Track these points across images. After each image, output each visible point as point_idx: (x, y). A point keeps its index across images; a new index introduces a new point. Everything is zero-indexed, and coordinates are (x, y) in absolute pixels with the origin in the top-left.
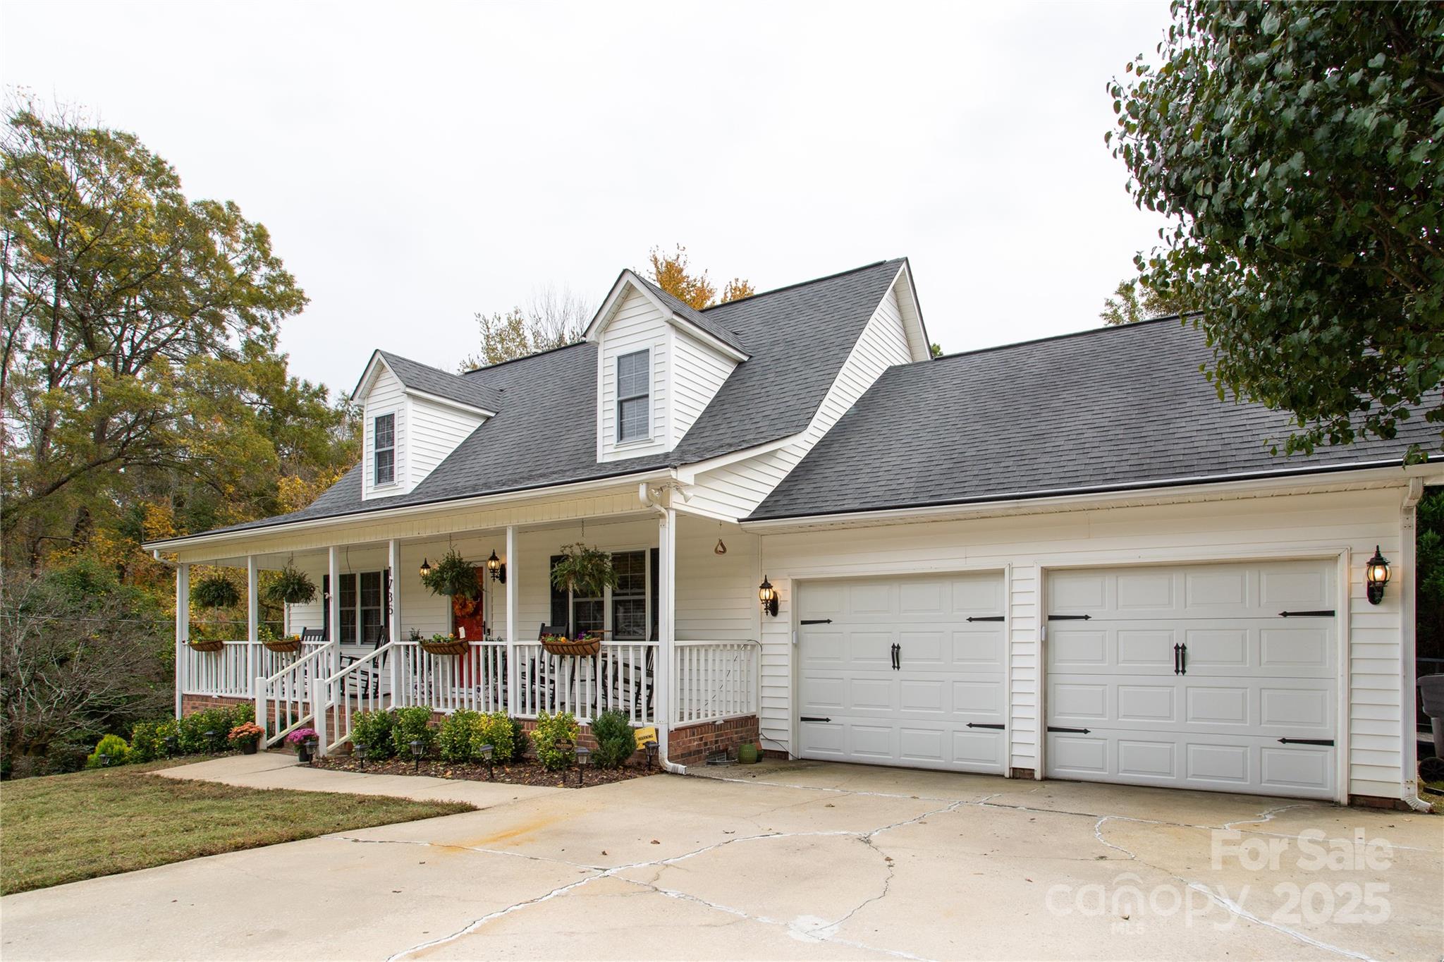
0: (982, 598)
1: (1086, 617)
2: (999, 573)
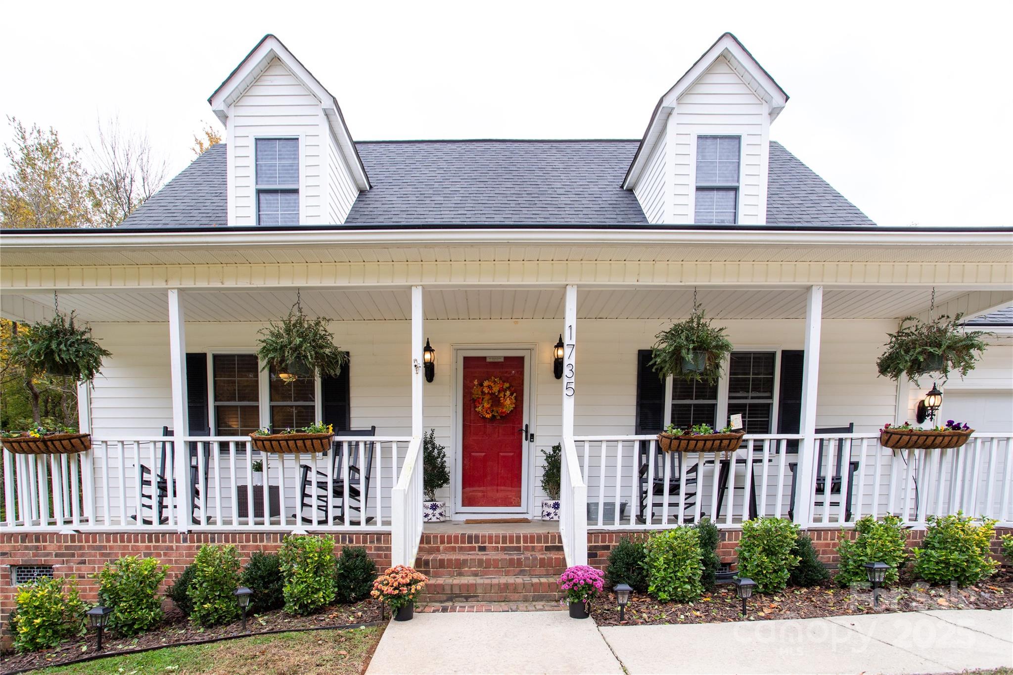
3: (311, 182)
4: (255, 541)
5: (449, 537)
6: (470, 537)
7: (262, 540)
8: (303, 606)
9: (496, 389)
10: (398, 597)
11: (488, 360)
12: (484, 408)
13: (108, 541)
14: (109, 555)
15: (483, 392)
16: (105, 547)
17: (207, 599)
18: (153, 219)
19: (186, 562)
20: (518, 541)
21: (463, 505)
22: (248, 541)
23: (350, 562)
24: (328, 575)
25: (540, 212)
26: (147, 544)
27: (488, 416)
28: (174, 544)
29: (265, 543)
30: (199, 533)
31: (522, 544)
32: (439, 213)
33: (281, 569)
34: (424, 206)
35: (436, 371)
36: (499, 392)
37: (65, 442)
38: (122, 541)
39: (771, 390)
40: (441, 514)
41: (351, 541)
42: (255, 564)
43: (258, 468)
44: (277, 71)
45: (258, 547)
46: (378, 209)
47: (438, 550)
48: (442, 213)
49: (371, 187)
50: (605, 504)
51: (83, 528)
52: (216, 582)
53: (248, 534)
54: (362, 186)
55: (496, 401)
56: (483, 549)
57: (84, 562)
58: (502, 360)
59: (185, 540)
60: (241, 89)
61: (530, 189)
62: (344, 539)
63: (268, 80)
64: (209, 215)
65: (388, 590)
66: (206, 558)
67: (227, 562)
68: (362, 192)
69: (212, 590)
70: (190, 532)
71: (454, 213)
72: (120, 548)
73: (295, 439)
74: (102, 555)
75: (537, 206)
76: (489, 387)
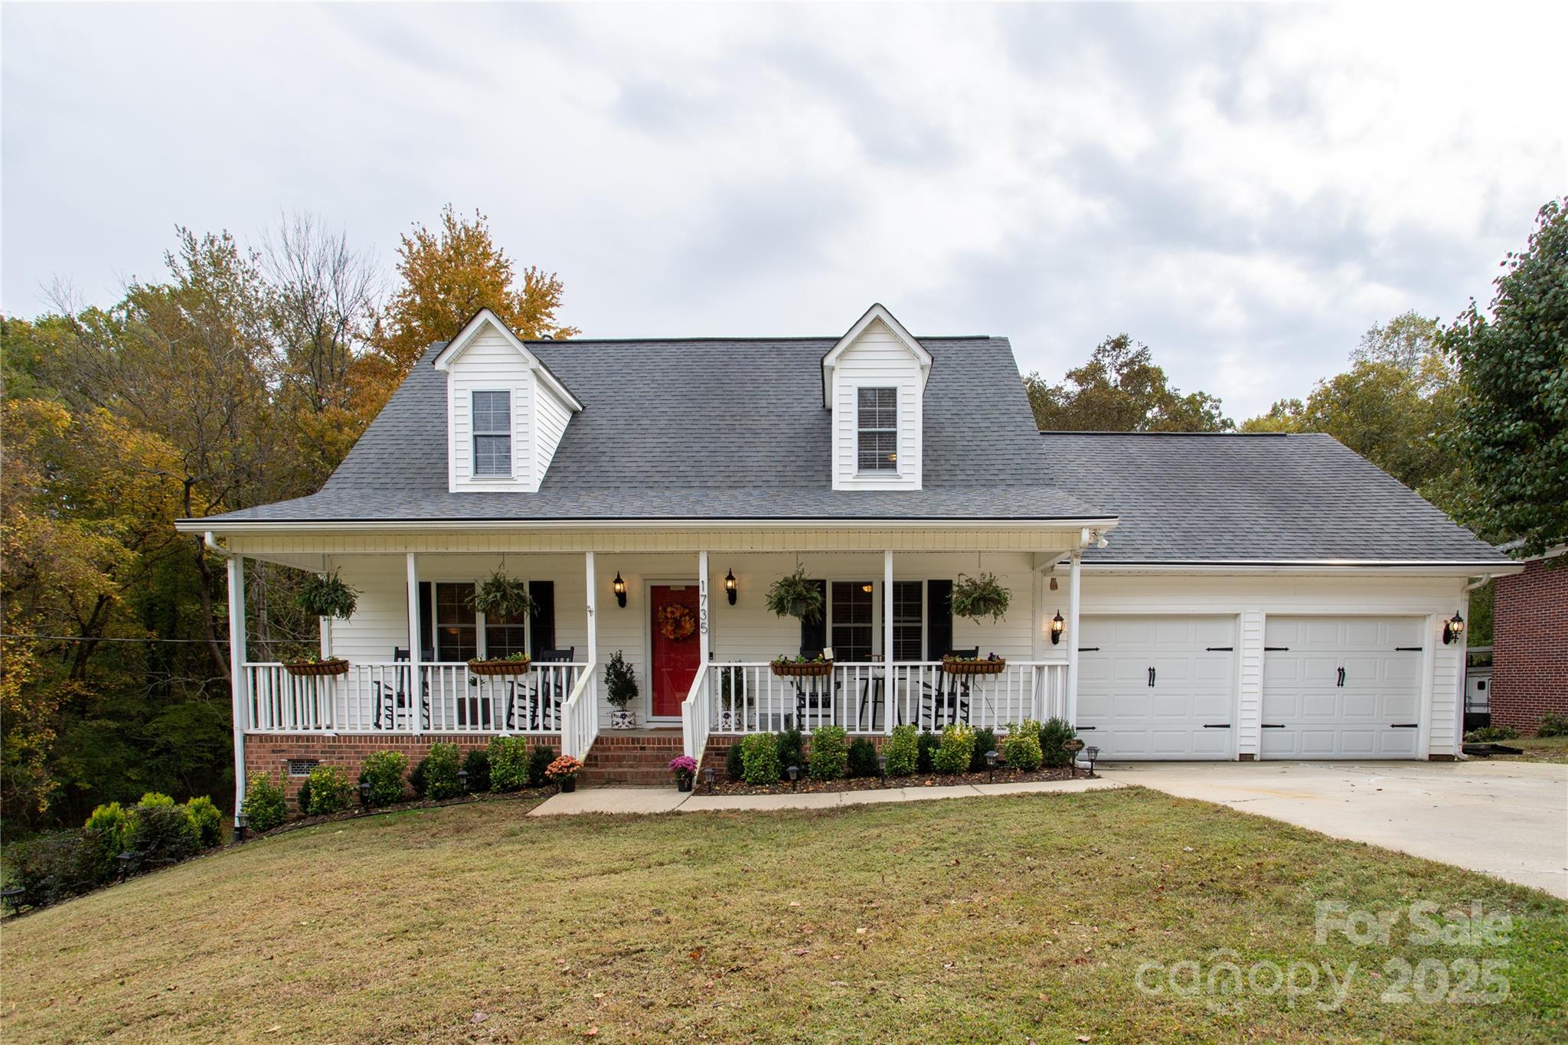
0: (1221, 635)
1: (1286, 649)
2: (1236, 616)
3: (521, 429)
4: (471, 742)
5: (618, 739)
6: (633, 740)
7: (476, 742)
8: (504, 786)
9: (678, 614)
10: (562, 775)
11: (672, 589)
12: (667, 630)
13: (360, 742)
14: (361, 752)
15: (666, 618)
16: (358, 747)
17: (437, 780)
18: (379, 447)
19: (418, 758)
20: (670, 743)
21: (654, 715)
22: (466, 742)
23: (540, 757)
24: (521, 764)
25: (736, 440)
26: (389, 744)
27: (672, 637)
28: (410, 745)
29: (479, 744)
30: (429, 736)
31: (672, 745)
32: (643, 440)
33: (489, 759)
34: (631, 431)
35: (627, 598)
36: (681, 617)
37: (332, 667)
38: (371, 742)
39: (920, 614)
40: (630, 723)
41: (544, 742)
42: (470, 758)
43: (474, 683)
44: (491, 334)
45: (474, 747)
46: (588, 436)
47: (609, 749)
48: (646, 440)
49: (584, 408)
50: (773, 715)
51: (340, 732)
52: (445, 769)
53: (466, 736)
54: (575, 409)
55: (678, 625)
56: (643, 749)
57: (342, 758)
58: (684, 589)
59: (418, 742)
60: (460, 350)
61: (735, 409)
62: (538, 741)
63: (483, 341)
64: (431, 442)
65: (555, 770)
66: (436, 753)
67: (451, 754)
68: (575, 413)
69: (441, 773)
70: (422, 735)
71: (658, 440)
72: (369, 747)
73: (500, 666)
74: (356, 752)
75: (737, 431)
76: (673, 613)
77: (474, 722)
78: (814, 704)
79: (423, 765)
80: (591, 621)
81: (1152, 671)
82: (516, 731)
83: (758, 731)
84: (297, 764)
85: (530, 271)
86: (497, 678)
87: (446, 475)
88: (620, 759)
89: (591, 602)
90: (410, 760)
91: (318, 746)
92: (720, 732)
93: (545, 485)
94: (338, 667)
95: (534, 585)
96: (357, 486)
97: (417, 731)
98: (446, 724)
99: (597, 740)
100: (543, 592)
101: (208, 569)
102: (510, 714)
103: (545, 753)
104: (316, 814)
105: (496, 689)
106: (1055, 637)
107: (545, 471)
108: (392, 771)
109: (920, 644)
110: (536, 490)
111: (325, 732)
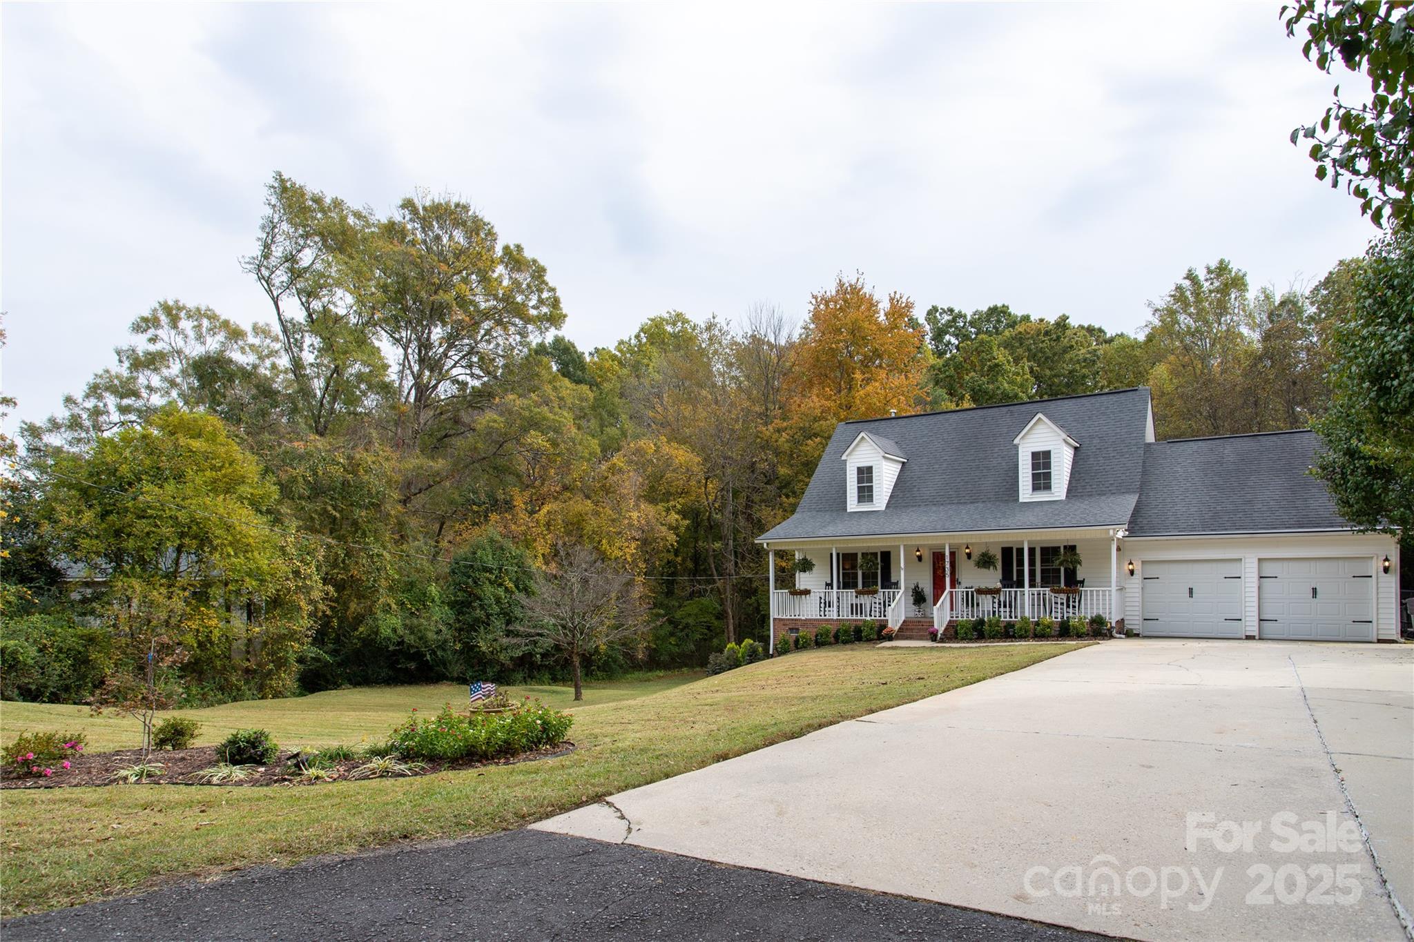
0: (1232, 570)
1: (1276, 577)
2: (1239, 559)
3: (877, 482)
4: (855, 622)
5: (912, 621)
7: (857, 622)
8: (867, 638)
14: (815, 625)
17: (843, 635)
19: (836, 628)
22: (853, 622)
24: (874, 630)
25: (979, 474)
26: (825, 622)
28: (833, 622)
30: (840, 619)
33: (862, 628)
34: (929, 472)
35: (921, 558)
41: (882, 622)
42: (855, 627)
43: (857, 598)
45: (856, 624)
46: (910, 473)
49: (908, 461)
53: (853, 619)
56: (918, 624)
57: (808, 627)
59: (836, 621)
62: (880, 621)
65: (885, 632)
66: (843, 626)
67: (848, 626)
68: (903, 465)
69: (844, 633)
70: (837, 619)
71: (941, 477)
73: (868, 590)
77: (857, 614)
78: (1005, 606)
79: (838, 631)
80: (902, 573)
81: (1191, 590)
82: (873, 618)
83: (965, 618)
84: (791, 630)
85: (892, 295)
86: (866, 596)
87: (845, 502)
88: (912, 629)
89: (902, 565)
90: (833, 628)
91: (799, 623)
92: (955, 619)
93: (888, 506)
94: (807, 592)
95: (882, 553)
96: (810, 510)
97: (835, 617)
98: (846, 615)
99: (904, 622)
100: (886, 556)
101: (712, 523)
102: (871, 610)
103: (883, 625)
104: (801, 648)
105: (866, 600)
106: (1132, 572)
107: (888, 498)
108: (827, 632)
109: (1060, 576)
110: (884, 509)
111: (801, 617)
